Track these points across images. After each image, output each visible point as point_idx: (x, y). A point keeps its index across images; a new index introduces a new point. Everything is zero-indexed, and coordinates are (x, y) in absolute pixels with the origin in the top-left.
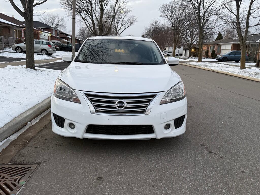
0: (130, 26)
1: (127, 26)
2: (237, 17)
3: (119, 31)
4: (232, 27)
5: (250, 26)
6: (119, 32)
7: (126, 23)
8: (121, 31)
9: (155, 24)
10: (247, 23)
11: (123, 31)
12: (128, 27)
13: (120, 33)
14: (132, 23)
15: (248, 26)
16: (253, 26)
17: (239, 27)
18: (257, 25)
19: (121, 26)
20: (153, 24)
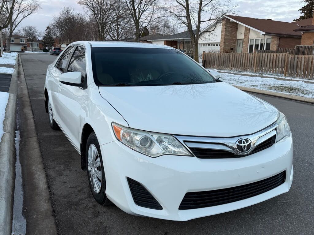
0: (30, 14)
1: (27, 14)
2: (187, 9)
3: (15, 20)
4: (181, 22)
5: (202, 21)
6: (15, 22)
7: (26, 9)
8: (18, 20)
9: (66, 13)
10: (199, 17)
11: (21, 21)
12: (29, 15)
13: (17, 23)
14: (34, 10)
15: (199, 22)
16: (205, 21)
17: (190, 22)
18: (209, 21)
19: (18, 14)
20: (64, 13)
